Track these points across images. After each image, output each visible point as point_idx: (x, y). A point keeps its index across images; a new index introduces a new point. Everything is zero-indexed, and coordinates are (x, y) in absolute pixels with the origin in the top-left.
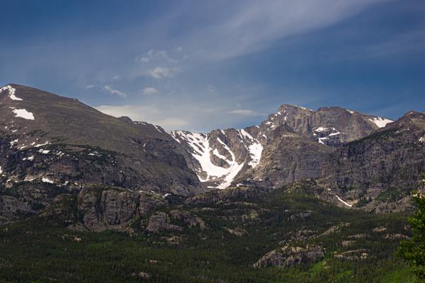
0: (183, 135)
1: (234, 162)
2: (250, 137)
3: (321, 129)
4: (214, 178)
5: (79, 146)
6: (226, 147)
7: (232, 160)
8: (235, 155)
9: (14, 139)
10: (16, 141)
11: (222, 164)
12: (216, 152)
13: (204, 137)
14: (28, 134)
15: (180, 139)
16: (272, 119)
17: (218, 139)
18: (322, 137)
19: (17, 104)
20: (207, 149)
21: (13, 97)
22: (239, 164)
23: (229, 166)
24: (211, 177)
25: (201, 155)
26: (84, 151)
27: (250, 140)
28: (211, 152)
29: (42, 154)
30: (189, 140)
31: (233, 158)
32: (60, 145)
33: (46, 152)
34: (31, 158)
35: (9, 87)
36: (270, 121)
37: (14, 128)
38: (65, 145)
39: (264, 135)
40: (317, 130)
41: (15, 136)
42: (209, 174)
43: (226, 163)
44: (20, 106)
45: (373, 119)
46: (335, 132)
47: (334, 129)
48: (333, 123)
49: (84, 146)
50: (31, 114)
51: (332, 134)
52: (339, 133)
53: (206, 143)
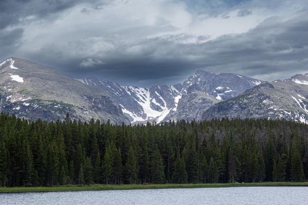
0: (133, 89)
1: (165, 108)
2: (177, 91)
3: (220, 88)
4: (151, 119)
5: (49, 101)
6: (161, 98)
7: (164, 106)
8: (167, 103)
9: (9, 95)
10: (10, 96)
11: (158, 109)
12: (154, 101)
13: (147, 90)
14: (18, 92)
15: (131, 92)
16: (191, 79)
17: (156, 92)
18: (220, 93)
19: (14, 71)
20: (148, 99)
21: (12, 67)
22: (169, 109)
23: (162, 110)
24: (149, 117)
25: (144, 103)
26: (51, 104)
27: (177, 93)
28: (151, 101)
29: (24, 106)
30: (137, 92)
31: (165, 105)
32: (37, 100)
33: (27, 105)
34: (18, 108)
35: (11, 59)
36: (190, 81)
37: (10, 88)
38: (40, 100)
39: (185, 90)
40: (217, 89)
41: (10, 94)
42: (148, 115)
43: (160, 108)
44: (15, 73)
45: (255, 82)
46: (229, 90)
47: (228, 88)
48: (227, 84)
49: (52, 101)
50: (22, 78)
51: (226, 92)
52: (231, 91)
53: (148, 94)
